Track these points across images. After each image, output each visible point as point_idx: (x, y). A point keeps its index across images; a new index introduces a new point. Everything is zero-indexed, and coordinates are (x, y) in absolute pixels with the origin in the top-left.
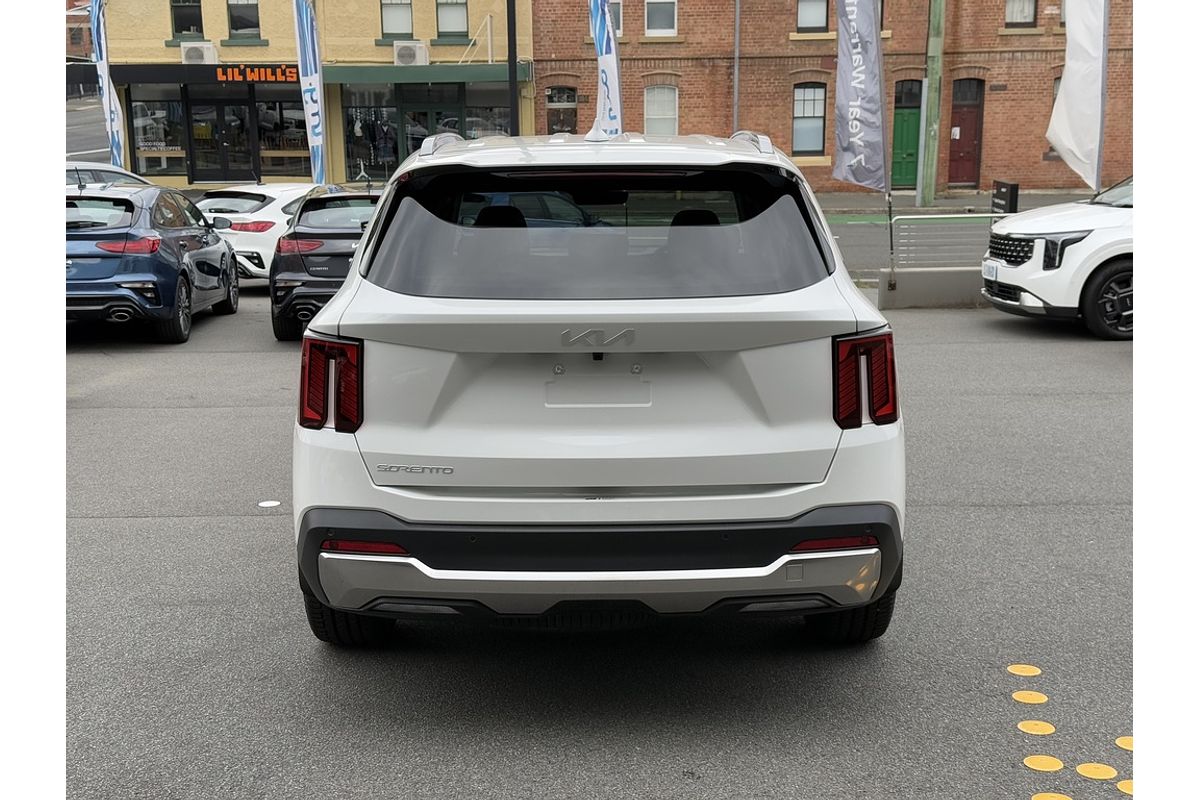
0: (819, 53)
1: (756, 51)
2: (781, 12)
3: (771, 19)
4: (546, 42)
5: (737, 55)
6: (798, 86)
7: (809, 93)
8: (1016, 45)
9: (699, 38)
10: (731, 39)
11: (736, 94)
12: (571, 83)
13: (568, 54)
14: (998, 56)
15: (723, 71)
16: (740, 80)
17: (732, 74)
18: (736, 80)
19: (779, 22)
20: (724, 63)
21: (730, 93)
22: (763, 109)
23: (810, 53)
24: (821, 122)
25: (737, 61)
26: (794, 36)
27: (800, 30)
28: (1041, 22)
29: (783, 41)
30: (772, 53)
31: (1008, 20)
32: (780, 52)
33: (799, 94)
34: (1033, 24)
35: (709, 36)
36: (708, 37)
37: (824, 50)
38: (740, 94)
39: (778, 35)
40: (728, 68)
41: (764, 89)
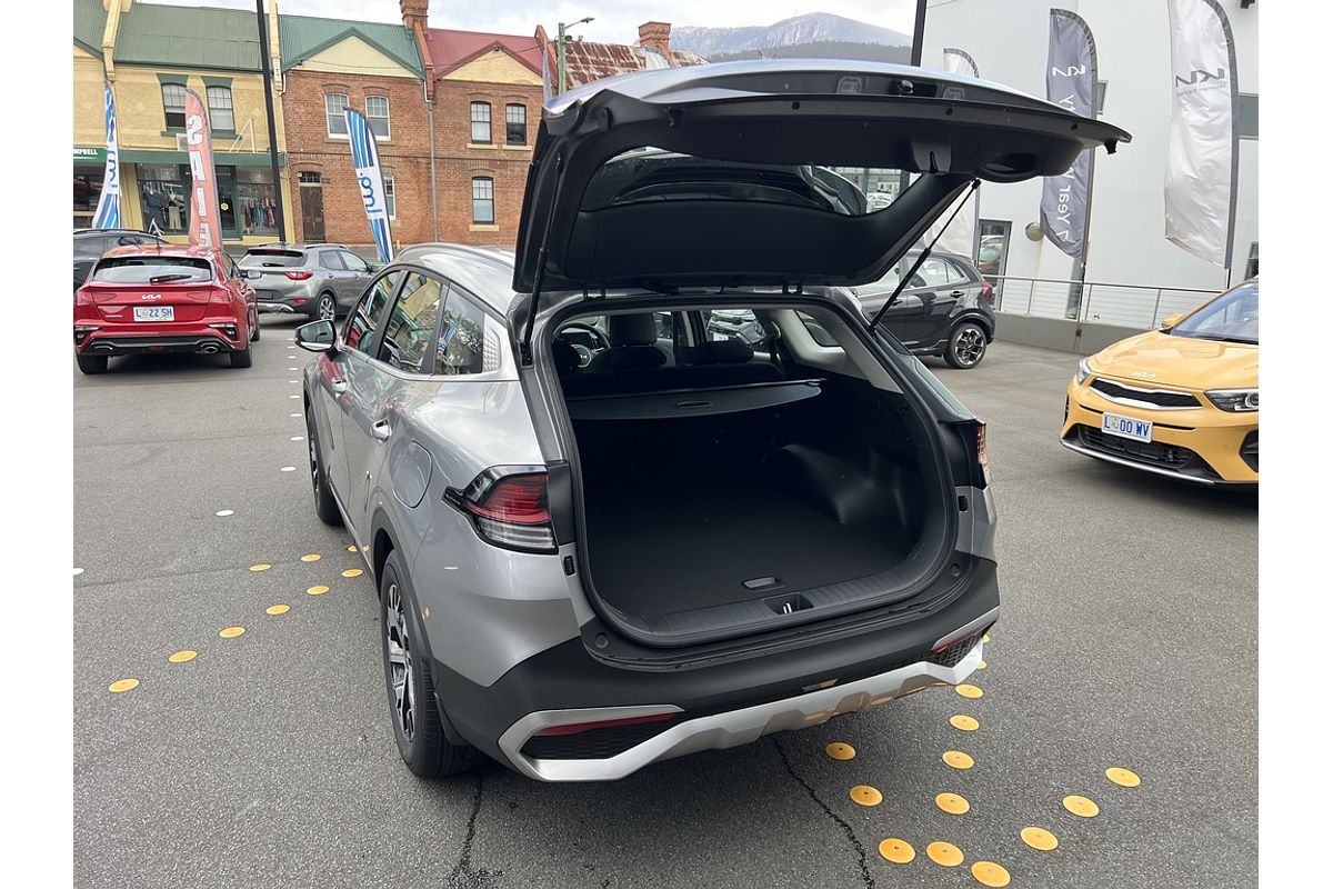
0: (487, 158)
1: (446, 154)
2: (461, 129)
3: (454, 133)
4: (296, 140)
5: (433, 156)
6: (474, 178)
7: (482, 183)
9: (406, 143)
10: (428, 145)
11: (434, 182)
12: (316, 169)
13: (313, 149)
15: (424, 166)
16: (436, 173)
17: (430, 168)
18: (433, 173)
19: (459, 136)
20: (424, 161)
21: (429, 181)
22: (452, 192)
23: (483, 157)
24: (491, 202)
25: (433, 160)
26: (470, 145)
27: (473, 142)
29: (463, 148)
30: (455, 156)
32: (461, 155)
33: (475, 183)
35: (412, 142)
36: (410, 143)
37: (490, 156)
38: (436, 182)
39: (460, 145)
40: (427, 164)
41: (452, 179)
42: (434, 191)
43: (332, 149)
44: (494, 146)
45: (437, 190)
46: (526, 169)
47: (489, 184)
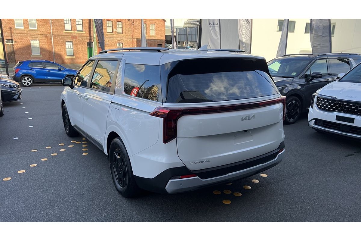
1: (56, 34)
2: (61, 26)
5: (52, 34)
6: (66, 42)
7: (69, 43)
8: (109, 36)
9: (43, 30)
10: (50, 31)
11: (53, 43)
12: (11, 38)
14: (106, 38)
16: (53, 40)
17: (51, 38)
19: (60, 28)
21: (51, 42)
22: (59, 46)
24: (72, 49)
25: (52, 36)
26: (64, 31)
27: (66, 30)
28: (113, 32)
30: (60, 34)
31: (107, 31)
33: (67, 43)
34: (112, 32)
35: (45, 30)
37: (71, 35)
38: (54, 43)
39: (61, 31)
40: (50, 37)
41: (59, 42)
42: (53, 46)
43: (17, 32)
44: (73, 32)
45: (54, 45)
46: (83, 39)
47: (71, 43)
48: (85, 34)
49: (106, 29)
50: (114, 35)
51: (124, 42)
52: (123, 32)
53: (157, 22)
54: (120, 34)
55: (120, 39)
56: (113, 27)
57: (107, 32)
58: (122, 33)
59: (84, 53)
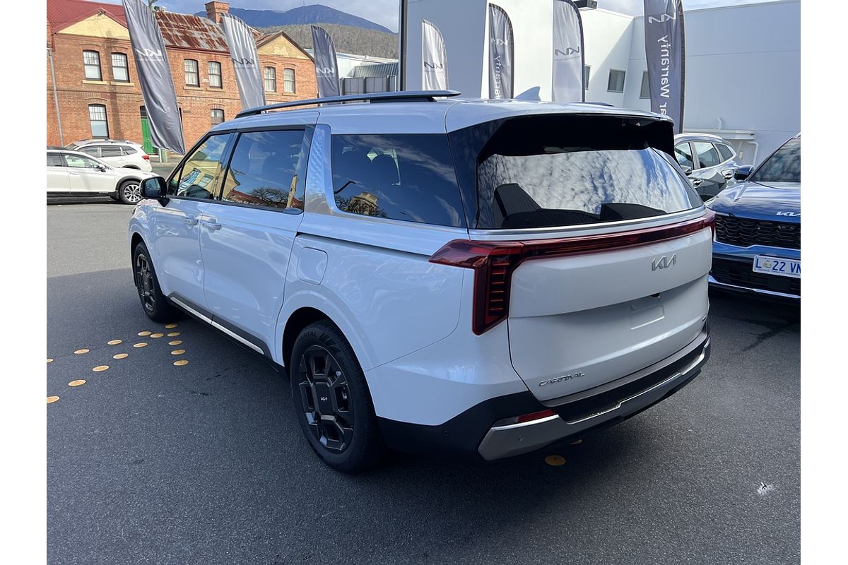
0: (99, 91)
1: (65, 87)
2: (76, 70)
3: (71, 73)
5: (55, 89)
6: (90, 105)
7: (96, 109)
8: (192, 94)
10: (50, 81)
14: (185, 98)
16: (58, 101)
17: (54, 97)
18: (56, 101)
19: (75, 74)
21: (55, 107)
22: (74, 115)
23: (95, 90)
24: (105, 123)
25: (55, 92)
26: (85, 82)
27: (88, 79)
28: (201, 85)
29: (79, 84)
30: (73, 89)
31: (187, 83)
32: (78, 88)
33: (91, 108)
34: (198, 85)
37: (102, 90)
38: (59, 107)
39: (76, 81)
40: (51, 95)
41: (72, 106)
42: (58, 114)
44: (104, 83)
45: (60, 114)
46: (131, 99)
47: (101, 109)
48: (134, 88)
49: (184, 78)
50: (203, 92)
51: (225, 109)
52: (223, 84)
53: (297, 64)
54: (214, 90)
55: (216, 100)
56: (200, 74)
57: (187, 85)
58: (221, 87)
59: (134, 130)
